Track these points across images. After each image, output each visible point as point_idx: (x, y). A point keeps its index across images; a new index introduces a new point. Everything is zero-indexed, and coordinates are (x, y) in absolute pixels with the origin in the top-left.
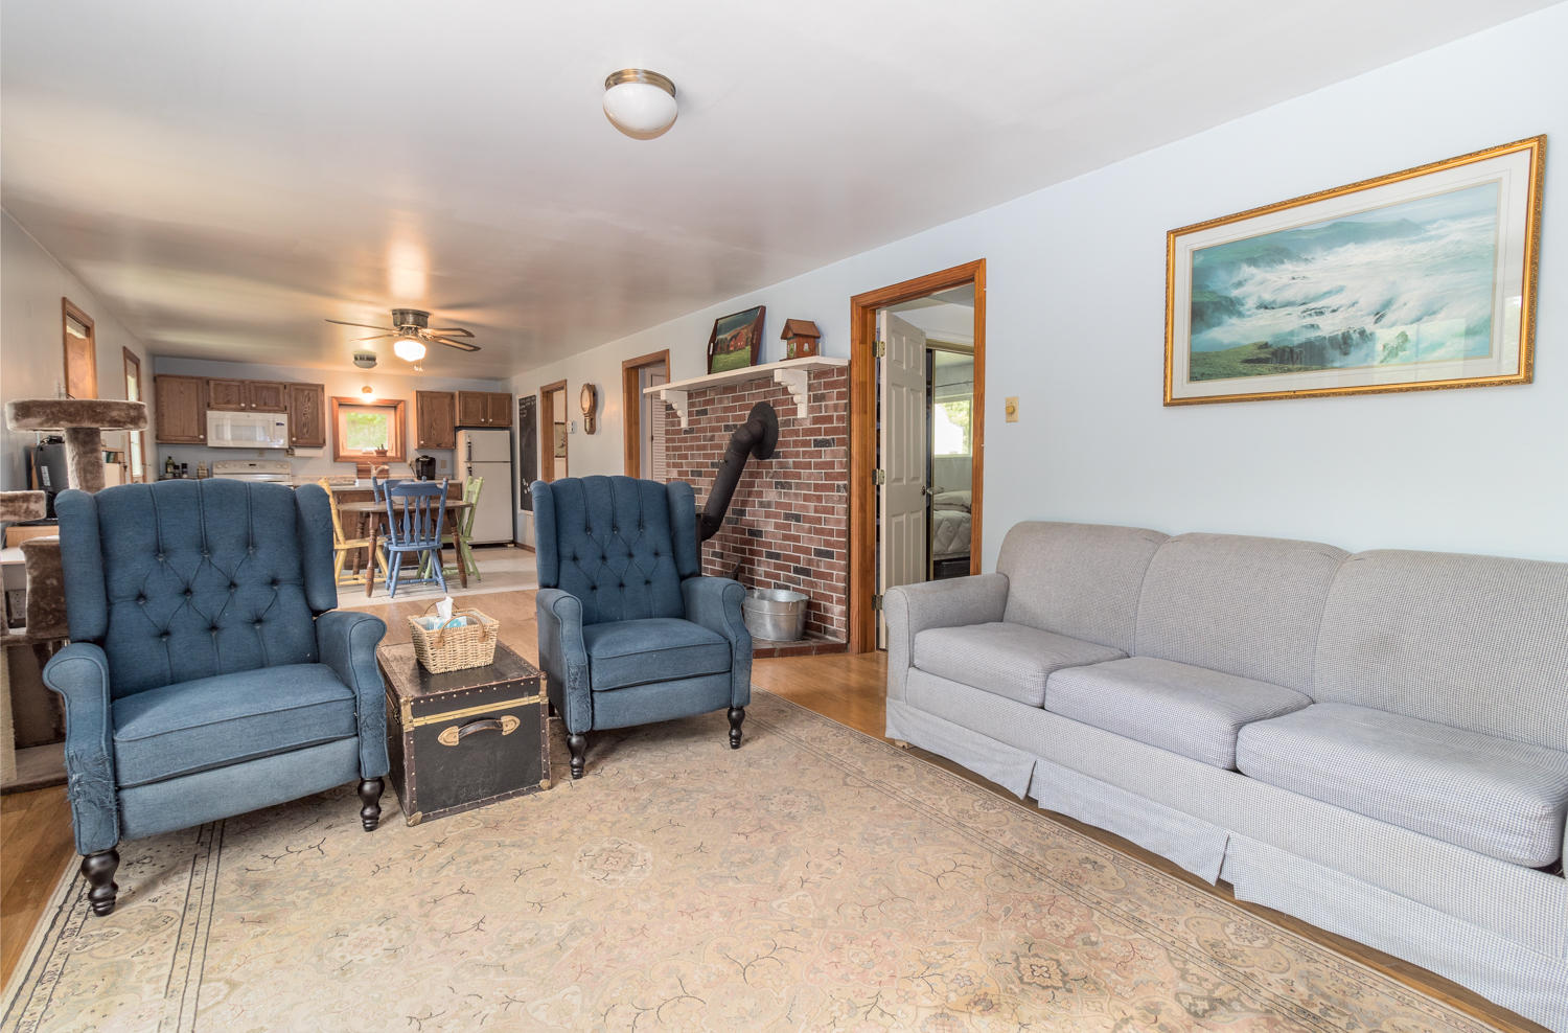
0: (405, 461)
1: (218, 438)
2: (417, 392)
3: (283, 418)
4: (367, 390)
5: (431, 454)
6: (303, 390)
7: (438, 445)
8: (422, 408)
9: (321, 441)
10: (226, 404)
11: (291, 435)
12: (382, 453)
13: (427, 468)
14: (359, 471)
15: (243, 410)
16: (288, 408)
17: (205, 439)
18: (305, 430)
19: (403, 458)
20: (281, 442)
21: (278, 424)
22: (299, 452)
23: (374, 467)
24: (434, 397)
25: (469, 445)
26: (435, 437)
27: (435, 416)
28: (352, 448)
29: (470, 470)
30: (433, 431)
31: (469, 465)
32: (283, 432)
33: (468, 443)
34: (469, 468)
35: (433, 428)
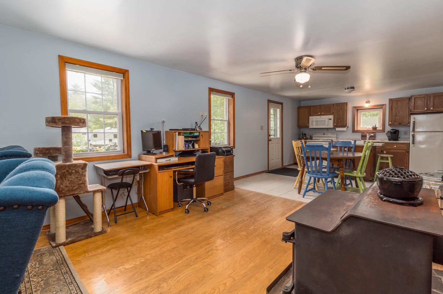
0: (384, 132)
1: (312, 125)
2: (389, 99)
3: (331, 117)
4: (368, 102)
5: (397, 128)
6: (339, 106)
7: (400, 124)
8: (392, 107)
9: (345, 125)
10: (316, 114)
11: (334, 123)
12: (375, 128)
13: (394, 135)
14: (362, 136)
15: (320, 115)
16: (334, 113)
17: (309, 126)
18: (339, 121)
19: (383, 130)
20: (331, 126)
21: (329, 119)
22: (337, 129)
23: (368, 134)
24: (398, 101)
25: (414, 123)
26: (398, 120)
27: (399, 110)
28: (361, 127)
29: (413, 136)
30: (397, 117)
31: (413, 133)
32: (331, 122)
33: (413, 122)
34: (412, 135)
35: (398, 116)
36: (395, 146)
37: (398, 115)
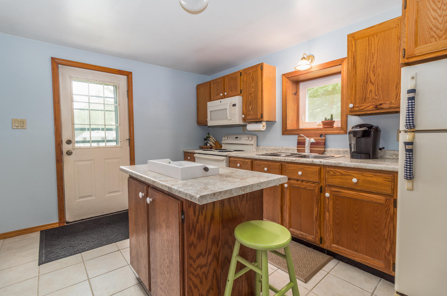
0: (345, 132)
1: (211, 120)
2: (348, 36)
3: (237, 100)
5: (373, 121)
6: (250, 73)
7: (377, 108)
9: (260, 116)
10: (217, 97)
11: (243, 113)
12: (328, 124)
13: (364, 141)
16: (242, 92)
18: (251, 108)
19: (343, 129)
20: (236, 120)
21: (234, 105)
22: (249, 127)
23: (307, 139)
24: (373, 35)
25: (411, 95)
26: (374, 96)
27: (374, 63)
28: (307, 121)
29: (408, 147)
30: (371, 87)
31: (405, 137)
32: (238, 111)
33: (409, 92)
34: (406, 144)
35: (371, 82)
36: (355, 180)
37: (373, 78)
